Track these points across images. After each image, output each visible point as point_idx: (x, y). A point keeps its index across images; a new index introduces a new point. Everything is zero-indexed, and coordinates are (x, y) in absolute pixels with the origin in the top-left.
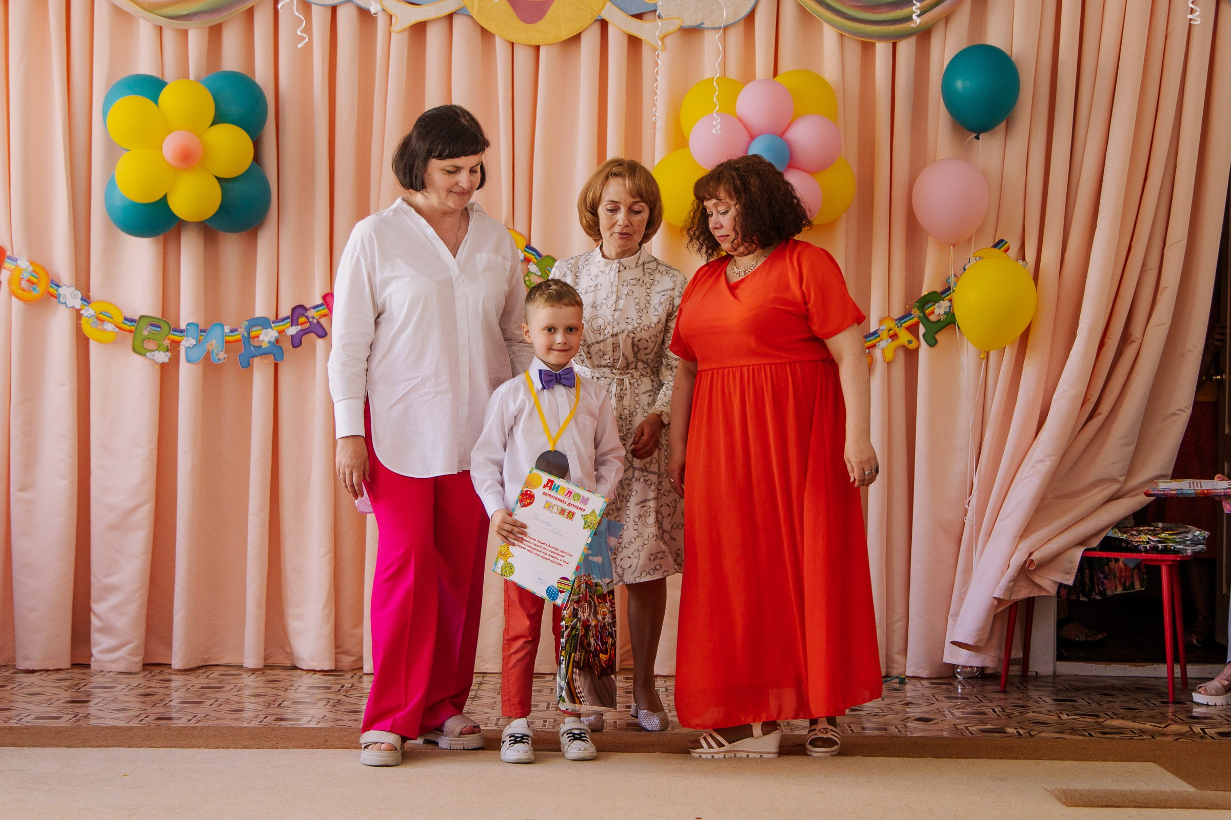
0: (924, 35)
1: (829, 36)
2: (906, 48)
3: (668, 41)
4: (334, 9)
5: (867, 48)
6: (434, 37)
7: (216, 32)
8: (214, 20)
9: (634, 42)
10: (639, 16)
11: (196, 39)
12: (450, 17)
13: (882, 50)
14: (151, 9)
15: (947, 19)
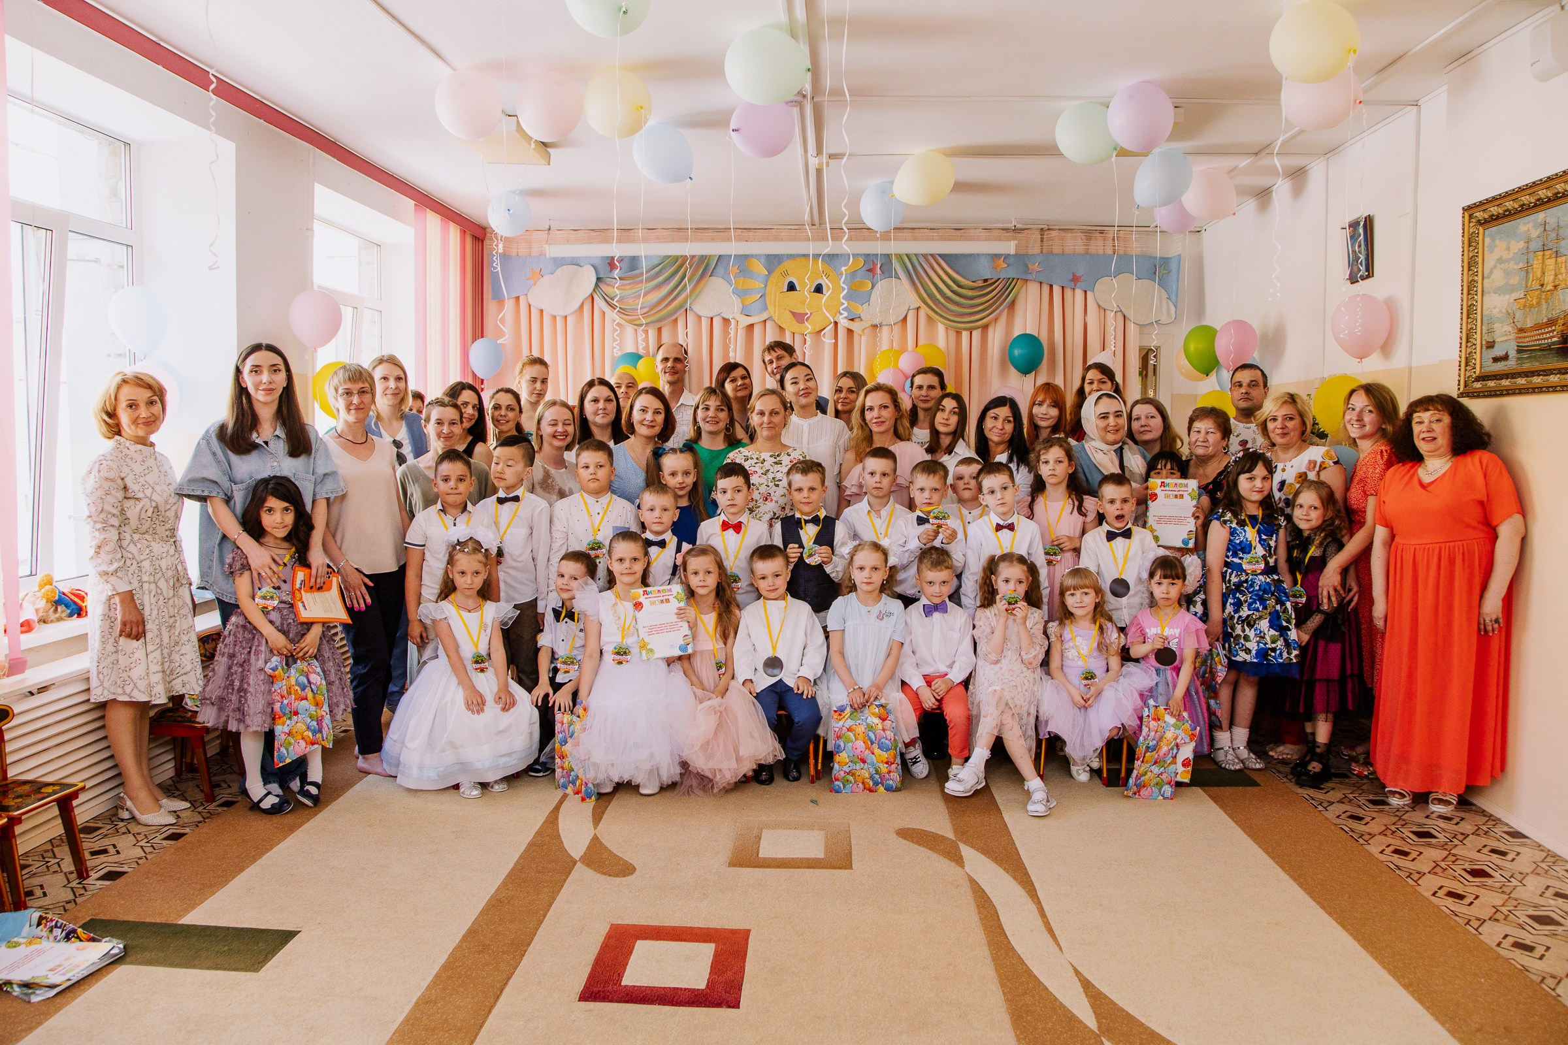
0: (985, 328)
1: (941, 328)
2: (976, 334)
3: (866, 331)
4: (712, 318)
5: (958, 333)
6: (757, 330)
7: (660, 329)
8: (659, 325)
9: (850, 332)
10: (852, 320)
11: (652, 334)
12: (765, 321)
13: (965, 335)
14: (630, 322)
15: (996, 320)
